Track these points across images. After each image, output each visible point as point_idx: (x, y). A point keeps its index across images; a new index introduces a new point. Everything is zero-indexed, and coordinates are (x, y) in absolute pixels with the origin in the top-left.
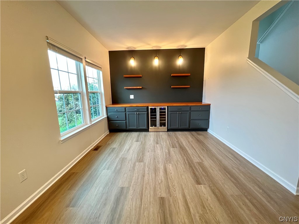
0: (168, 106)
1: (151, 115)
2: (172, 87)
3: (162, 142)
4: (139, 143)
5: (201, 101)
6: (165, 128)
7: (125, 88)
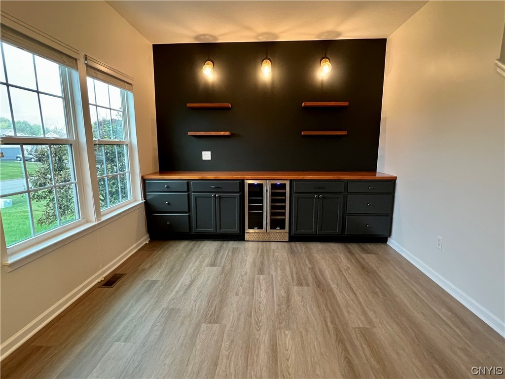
0: (291, 181)
1: (250, 201)
2: (303, 133)
3: (273, 268)
4: (216, 270)
5: (373, 168)
6: (283, 234)
7: (190, 133)
